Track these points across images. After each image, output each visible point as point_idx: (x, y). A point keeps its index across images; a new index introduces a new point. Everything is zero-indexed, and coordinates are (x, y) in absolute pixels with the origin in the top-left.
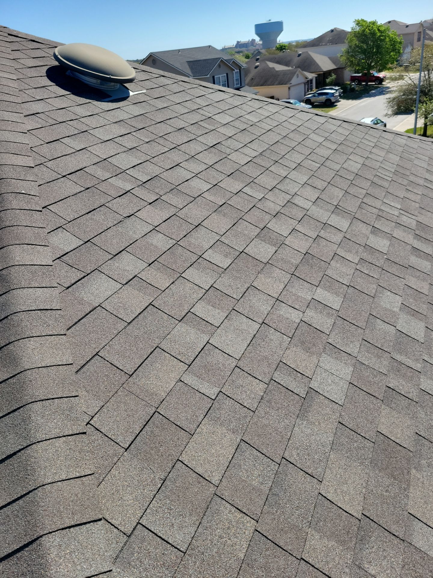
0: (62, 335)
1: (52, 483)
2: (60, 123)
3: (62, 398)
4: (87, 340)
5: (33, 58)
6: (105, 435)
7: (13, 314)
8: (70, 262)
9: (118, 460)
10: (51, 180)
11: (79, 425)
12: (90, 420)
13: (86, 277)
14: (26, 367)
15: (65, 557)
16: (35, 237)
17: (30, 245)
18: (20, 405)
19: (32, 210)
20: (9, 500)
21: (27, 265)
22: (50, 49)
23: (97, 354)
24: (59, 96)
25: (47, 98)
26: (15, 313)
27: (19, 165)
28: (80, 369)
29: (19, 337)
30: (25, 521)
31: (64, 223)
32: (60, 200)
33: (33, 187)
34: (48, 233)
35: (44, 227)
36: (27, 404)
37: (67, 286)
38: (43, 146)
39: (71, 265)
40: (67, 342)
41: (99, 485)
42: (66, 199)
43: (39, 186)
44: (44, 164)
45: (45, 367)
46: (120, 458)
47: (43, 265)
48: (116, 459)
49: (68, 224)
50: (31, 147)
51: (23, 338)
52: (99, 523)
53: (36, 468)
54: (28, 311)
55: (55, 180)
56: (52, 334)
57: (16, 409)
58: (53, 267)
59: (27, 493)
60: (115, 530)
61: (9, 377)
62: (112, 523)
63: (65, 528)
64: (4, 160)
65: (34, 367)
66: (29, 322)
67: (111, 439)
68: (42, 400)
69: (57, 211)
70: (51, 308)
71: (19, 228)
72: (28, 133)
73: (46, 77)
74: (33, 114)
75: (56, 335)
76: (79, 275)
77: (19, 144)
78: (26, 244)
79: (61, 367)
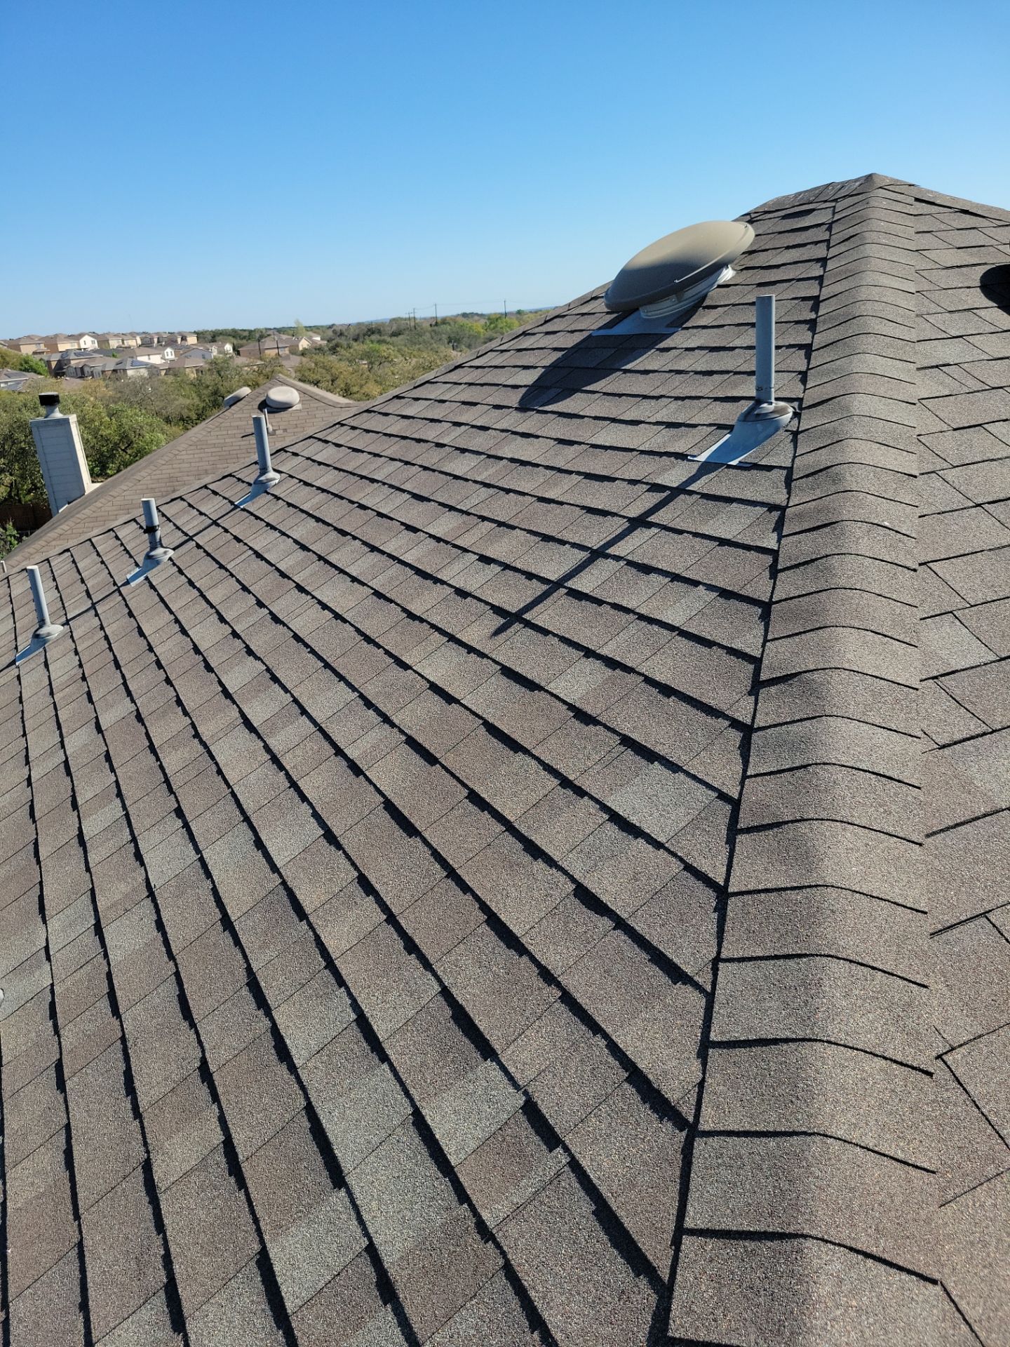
0: (913, 842)
1: (845, 1141)
2: (993, 388)
3: (893, 975)
4: (967, 875)
5: (959, 248)
6: (974, 1102)
7: (820, 764)
8: (957, 693)
9: (998, 1175)
10: (948, 509)
11: (920, 1051)
12: (946, 1053)
13: (987, 736)
14: (829, 881)
15: (845, 1310)
16: (893, 621)
17: (880, 636)
18: (804, 952)
19: (896, 564)
20: (747, 1127)
21: (867, 675)
22: (999, 229)
23: (984, 915)
24: (1000, 330)
25: (972, 335)
26: (824, 764)
27: (888, 467)
28: (940, 931)
29: (824, 815)
30: (775, 1187)
31: (960, 607)
32: (961, 556)
33: (907, 517)
34: (921, 619)
35: (915, 604)
36: (817, 955)
37: (942, 742)
38: (945, 434)
39: (957, 699)
40: (924, 862)
41: (944, 1205)
42: (973, 556)
43: (920, 517)
44: (940, 473)
45: (867, 895)
46: (1002, 1173)
47: (899, 684)
48: (991, 1170)
49: (967, 611)
50: (918, 433)
51: (832, 820)
52: (930, 1286)
53: (816, 1092)
54: (852, 768)
55: (956, 510)
56: (894, 833)
57: (793, 955)
58: (918, 693)
59: (788, 1132)
60: (964, 1327)
61: (789, 886)
62: (961, 1308)
63: (858, 1252)
64: (859, 455)
65: (843, 886)
66: (851, 791)
67: (987, 1119)
68: (851, 961)
69: (948, 577)
70: (901, 778)
71: (865, 595)
72: (919, 404)
73: (978, 289)
74: (937, 367)
75: (901, 838)
76: (972, 727)
77: (895, 426)
78: (872, 631)
79: (900, 909)
